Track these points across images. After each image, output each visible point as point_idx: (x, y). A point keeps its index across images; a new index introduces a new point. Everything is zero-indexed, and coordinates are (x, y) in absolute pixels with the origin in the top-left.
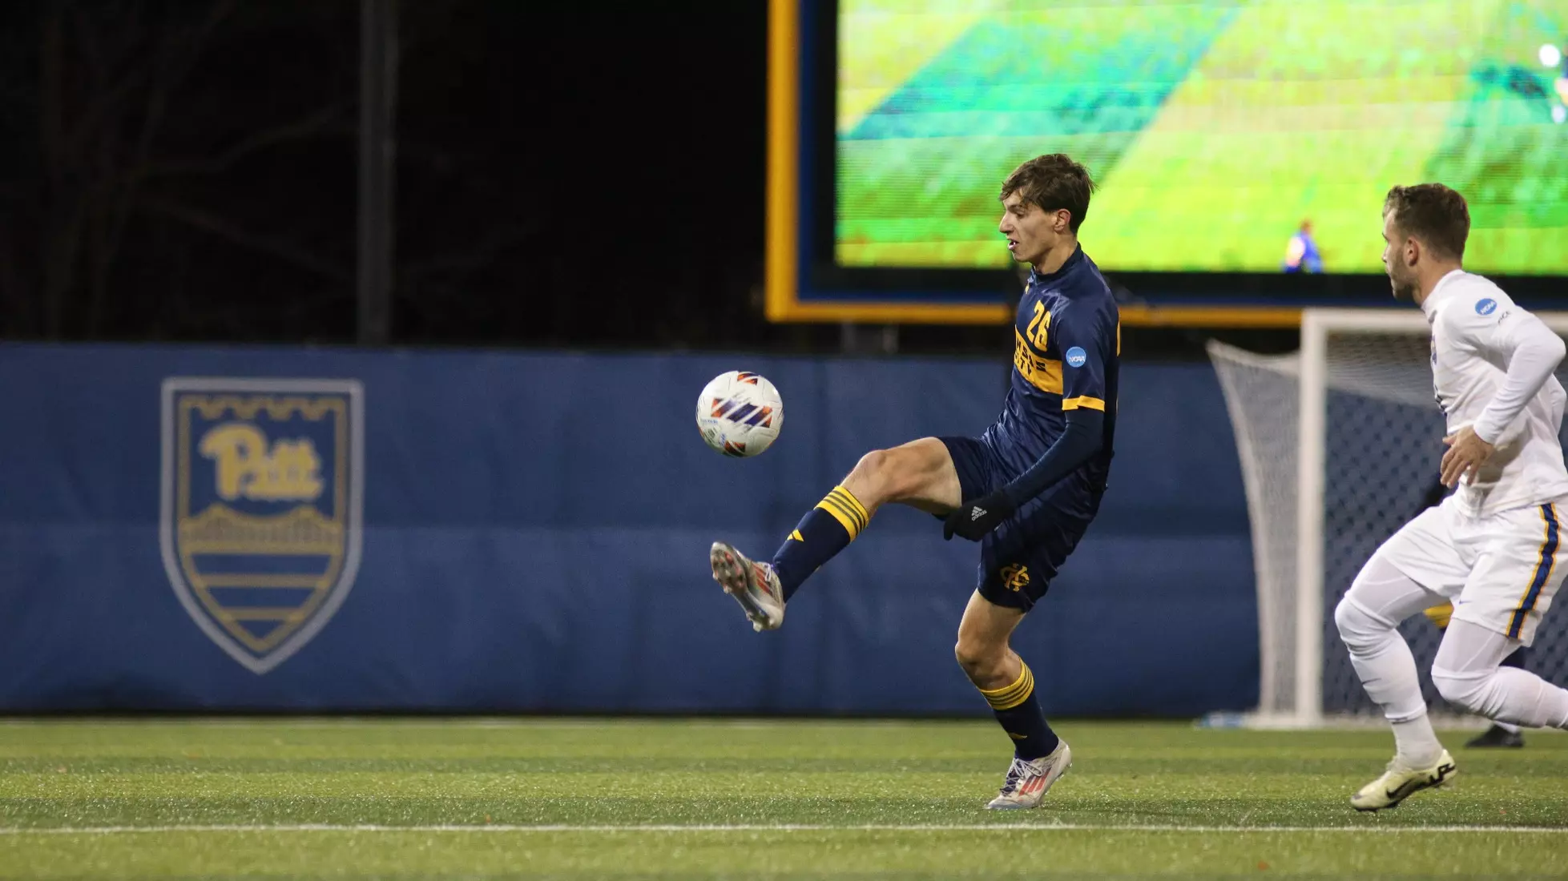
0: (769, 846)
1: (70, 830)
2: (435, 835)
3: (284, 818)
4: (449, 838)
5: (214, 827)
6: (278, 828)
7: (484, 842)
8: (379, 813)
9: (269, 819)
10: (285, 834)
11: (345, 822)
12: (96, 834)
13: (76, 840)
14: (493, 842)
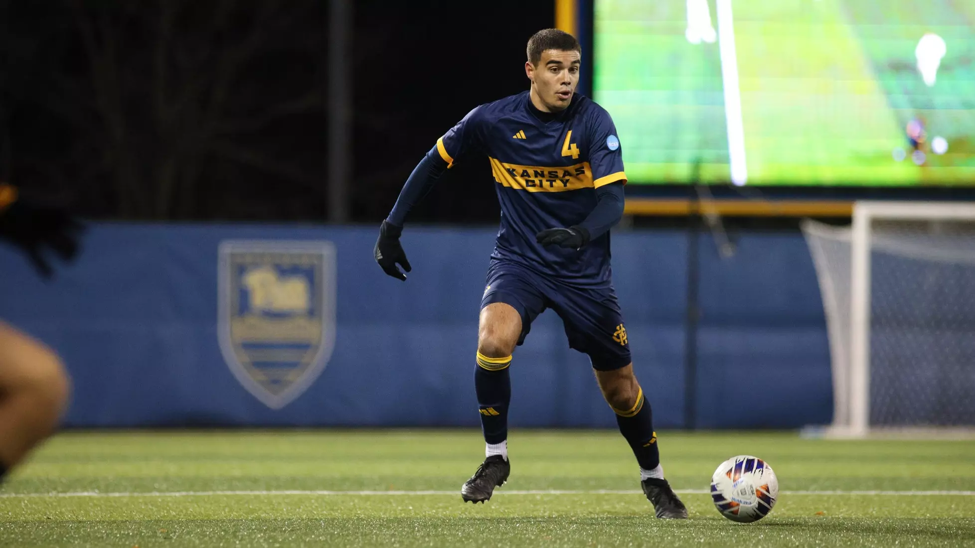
0: (546, 503)
1: (157, 494)
2: (360, 497)
3: (278, 488)
4: (368, 498)
5: (238, 493)
6: (274, 493)
7: (387, 500)
8: (329, 484)
9: (268, 488)
10: (276, 496)
11: (311, 489)
12: (170, 496)
13: (160, 500)
14: (392, 500)
